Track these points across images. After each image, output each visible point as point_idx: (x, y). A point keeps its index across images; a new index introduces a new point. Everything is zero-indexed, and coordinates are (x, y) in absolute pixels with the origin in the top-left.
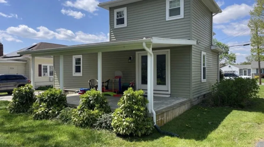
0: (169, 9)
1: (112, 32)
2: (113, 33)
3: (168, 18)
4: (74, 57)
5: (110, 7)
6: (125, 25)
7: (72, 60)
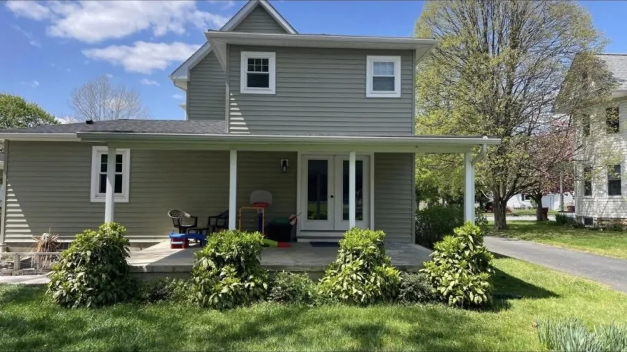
0: (374, 78)
1: (233, 102)
2: (236, 104)
3: (370, 92)
4: (98, 151)
5: (230, 43)
6: (272, 89)
7: (90, 157)
